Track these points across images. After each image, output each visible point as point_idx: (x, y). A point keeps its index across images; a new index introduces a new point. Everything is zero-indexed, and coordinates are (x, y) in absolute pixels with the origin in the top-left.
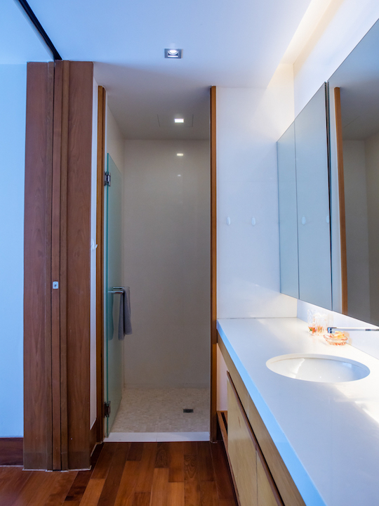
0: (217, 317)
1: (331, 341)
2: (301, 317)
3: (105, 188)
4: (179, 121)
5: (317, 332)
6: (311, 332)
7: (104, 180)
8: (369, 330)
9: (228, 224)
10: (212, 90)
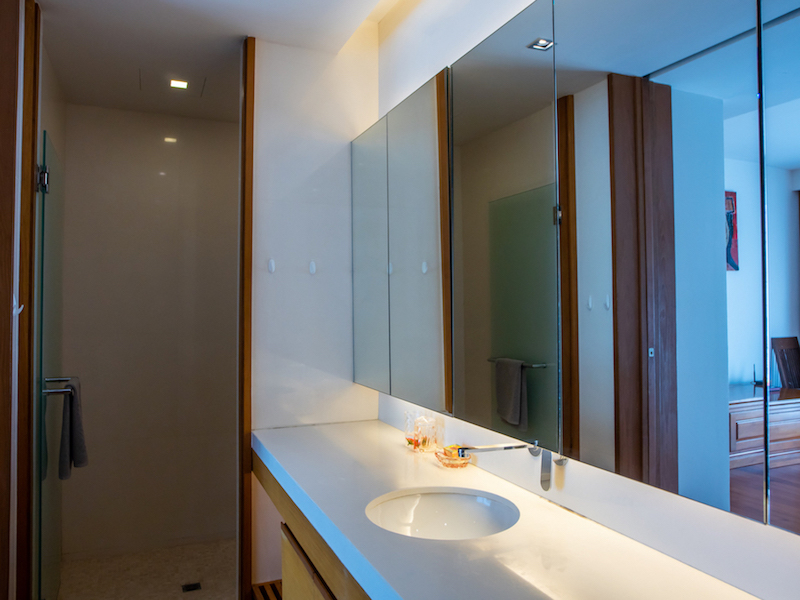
0: (253, 428)
1: (447, 462)
2: (385, 419)
3: (38, 196)
4: (179, 84)
5: (421, 447)
6: (412, 447)
7: (37, 182)
8: (510, 448)
9: (270, 272)
10: (247, 44)
